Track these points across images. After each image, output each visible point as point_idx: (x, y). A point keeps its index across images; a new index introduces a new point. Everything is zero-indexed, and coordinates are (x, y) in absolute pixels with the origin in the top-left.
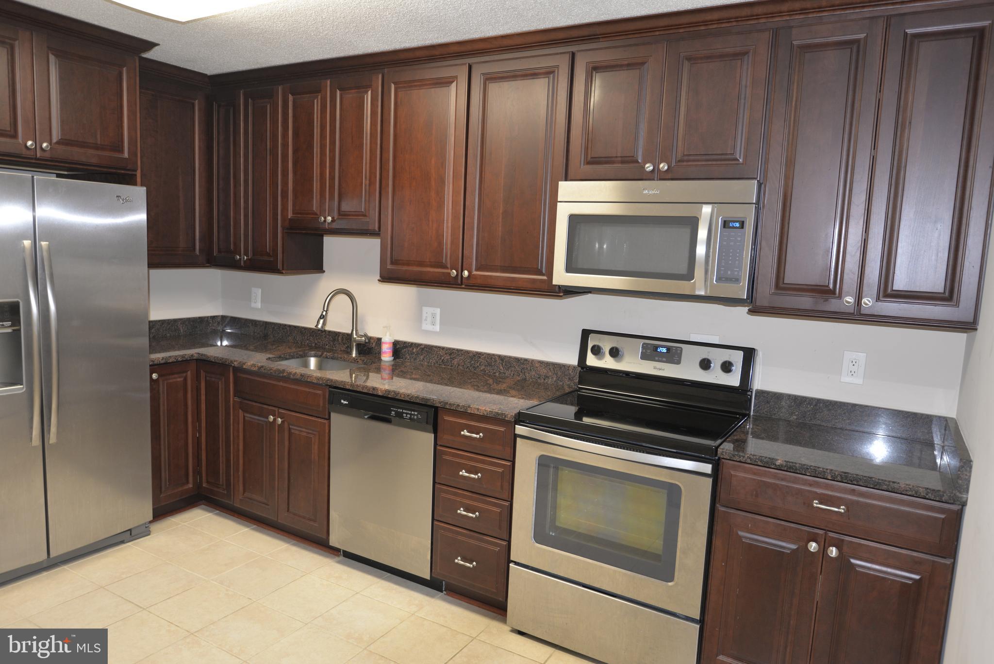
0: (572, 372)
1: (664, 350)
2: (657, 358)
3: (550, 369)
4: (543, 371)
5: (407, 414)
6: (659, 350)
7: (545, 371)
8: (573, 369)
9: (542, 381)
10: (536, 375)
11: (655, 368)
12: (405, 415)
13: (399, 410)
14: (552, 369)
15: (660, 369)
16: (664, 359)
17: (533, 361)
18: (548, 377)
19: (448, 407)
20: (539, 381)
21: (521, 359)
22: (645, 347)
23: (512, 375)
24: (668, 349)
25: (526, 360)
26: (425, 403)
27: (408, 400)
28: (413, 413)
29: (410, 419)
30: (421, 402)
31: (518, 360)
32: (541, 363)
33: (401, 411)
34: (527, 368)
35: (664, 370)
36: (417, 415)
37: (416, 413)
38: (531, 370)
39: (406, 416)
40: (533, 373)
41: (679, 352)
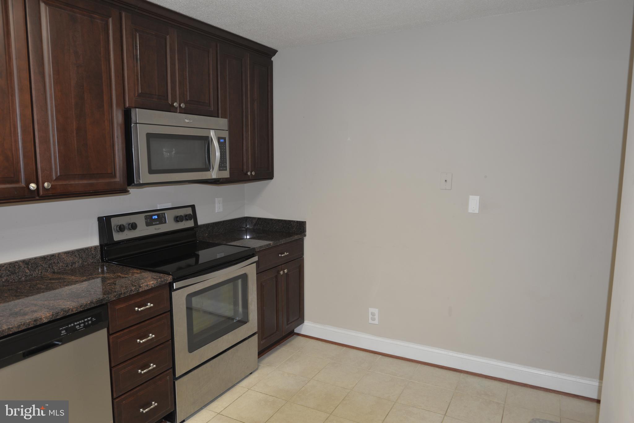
0: (94, 252)
1: (156, 217)
2: (154, 223)
3: (75, 256)
4: (70, 259)
5: (79, 324)
6: (153, 218)
7: (71, 259)
8: (95, 249)
9: (70, 267)
10: (63, 266)
11: (156, 229)
12: (77, 327)
13: (70, 326)
14: (77, 256)
15: (158, 229)
16: (158, 223)
17: (59, 254)
18: (75, 263)
19: (122, 296)
20: (67, 268)
21: (48, 256)
22: (146, 218)
23: (40, 273)
24: (158, 215)
25: (53, 256)
26: (100, 304)
27: (82, 310)
28: (86, 320)
29: (85, 326)
30: (96, 305)
31: (44, 258)
32: (67, 253)
33: (72, 325)
34: (54, 263)
35: (160, 229)
36: (91, 320)
37: (89, 319)
38: (58, 262)
39: (80, 327)
40: (61, 264)
41: (164, 216)
